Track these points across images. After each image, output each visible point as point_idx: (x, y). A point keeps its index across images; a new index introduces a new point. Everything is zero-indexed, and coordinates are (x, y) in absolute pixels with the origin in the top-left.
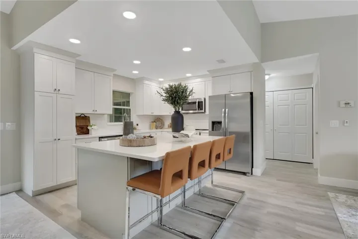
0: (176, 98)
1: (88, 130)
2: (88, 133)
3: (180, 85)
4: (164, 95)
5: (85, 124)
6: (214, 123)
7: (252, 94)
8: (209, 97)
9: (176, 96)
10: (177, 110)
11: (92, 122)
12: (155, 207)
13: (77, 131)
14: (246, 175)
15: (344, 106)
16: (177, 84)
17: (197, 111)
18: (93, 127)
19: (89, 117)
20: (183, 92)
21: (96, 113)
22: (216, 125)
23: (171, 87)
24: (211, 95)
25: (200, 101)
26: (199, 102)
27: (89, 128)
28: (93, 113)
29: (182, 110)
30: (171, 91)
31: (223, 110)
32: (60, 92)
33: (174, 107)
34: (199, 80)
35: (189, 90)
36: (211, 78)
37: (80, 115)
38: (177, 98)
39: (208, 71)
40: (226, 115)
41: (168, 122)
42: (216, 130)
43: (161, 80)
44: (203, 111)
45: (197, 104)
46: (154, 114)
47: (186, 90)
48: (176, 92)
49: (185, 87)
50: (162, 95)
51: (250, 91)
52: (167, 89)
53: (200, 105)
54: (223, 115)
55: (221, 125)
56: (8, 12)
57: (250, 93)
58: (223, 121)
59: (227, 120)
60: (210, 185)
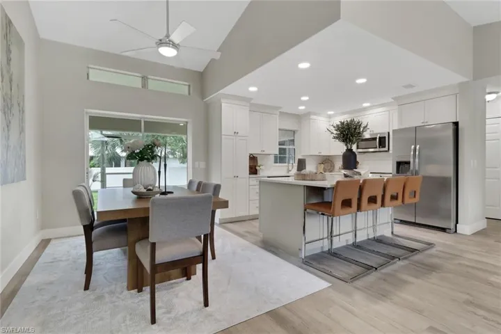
0: (347, 135)
1: (256, 170)
2: (256, 173)
3: (352, 121)
4: (335, 132)
5: (254, 164)
6: (399, 164)
7: (456, 124)
8: (393, 130)
9: (349, 133)
10: (349, 148)
11: (259, 163)
12: (326, 235)
13: (250, 171)
14: (445, 232)
16: (349, 120)
17: (377, 150)
18: (261, 167)
19: (257, 157)
20: (355, 129)
21: (263, 153)
22: (402, 166)
23: (342, 123)
24: (396, 128)
25: (382, 136)
26: (380, 138)
27: (257, 168)
28: (260, 153)
29: (358, 148)
30: (343, 128)
31: (413, 147)
32: (238, 135)
33: (346, 145)
34: (381, 109)
35: (363, 126)
36: (397, 107)
37: (252, 155)
38: (349, 135)
39: (393, 98)
40: (417, 153)
41: (339, 163)
42: (402, 173)
43: (331, 113)
44: (386, 149)
45: (378, 140)
46: (323, 154)
47: (360, 126)
48: (349, 129)
49: (358, 123)
50: (332, 133)
51: (455, 121)
52: (338, 126)
53: (382, 142)
54: (412, 153)
55: (410, 166)
56: (202, 71)
57: (454, 123)
58: (412, 161)
59: (417, 160)
60: (389, 235)
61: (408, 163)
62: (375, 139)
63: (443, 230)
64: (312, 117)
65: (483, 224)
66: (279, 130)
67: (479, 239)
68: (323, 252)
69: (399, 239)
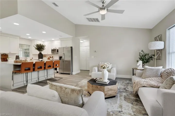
1: (7, 60)
5: (6, 57)
6: (60, 57)
10: (40, 52)
11: (9, 57)
13: (1, 60)
15: (94, 52)
17: (56, 53)
18: (9, 59)
19: (8, 55)
21: (11, 53)
24: (59, 47)
26: (57, 50)
27: (7, 59)
28: (9, 53)
31: (63, 52)
36: (60, 41)
37: (3, 54)
39: (59, 38)
42: (60, 60)
43: (43, 40)
54: (63, 54)
57: (71, 47)
58: (62, 56)
59: (64, 56)
60: (53, 77)
61: (62, 57)
62: (56, 50)
63: (69, 74)
64: (35, 41)
65: (79, 71)
66: (19, 44)
67: (77, 75)
68: (25, 86)
69: (56, 78)
